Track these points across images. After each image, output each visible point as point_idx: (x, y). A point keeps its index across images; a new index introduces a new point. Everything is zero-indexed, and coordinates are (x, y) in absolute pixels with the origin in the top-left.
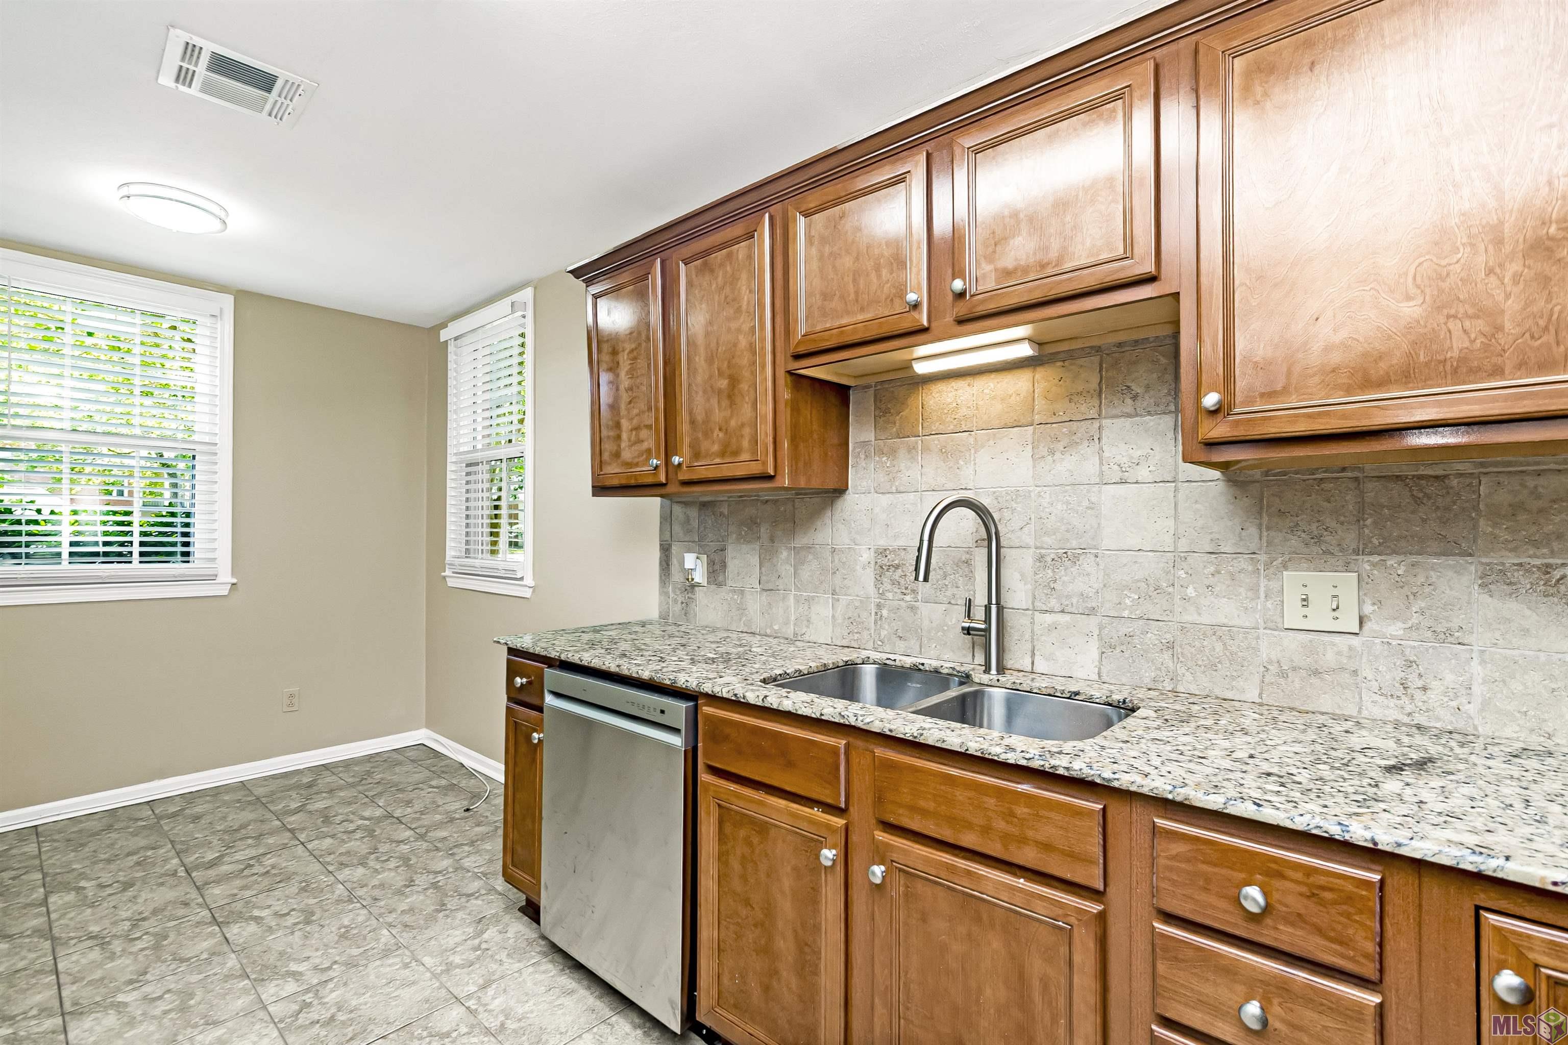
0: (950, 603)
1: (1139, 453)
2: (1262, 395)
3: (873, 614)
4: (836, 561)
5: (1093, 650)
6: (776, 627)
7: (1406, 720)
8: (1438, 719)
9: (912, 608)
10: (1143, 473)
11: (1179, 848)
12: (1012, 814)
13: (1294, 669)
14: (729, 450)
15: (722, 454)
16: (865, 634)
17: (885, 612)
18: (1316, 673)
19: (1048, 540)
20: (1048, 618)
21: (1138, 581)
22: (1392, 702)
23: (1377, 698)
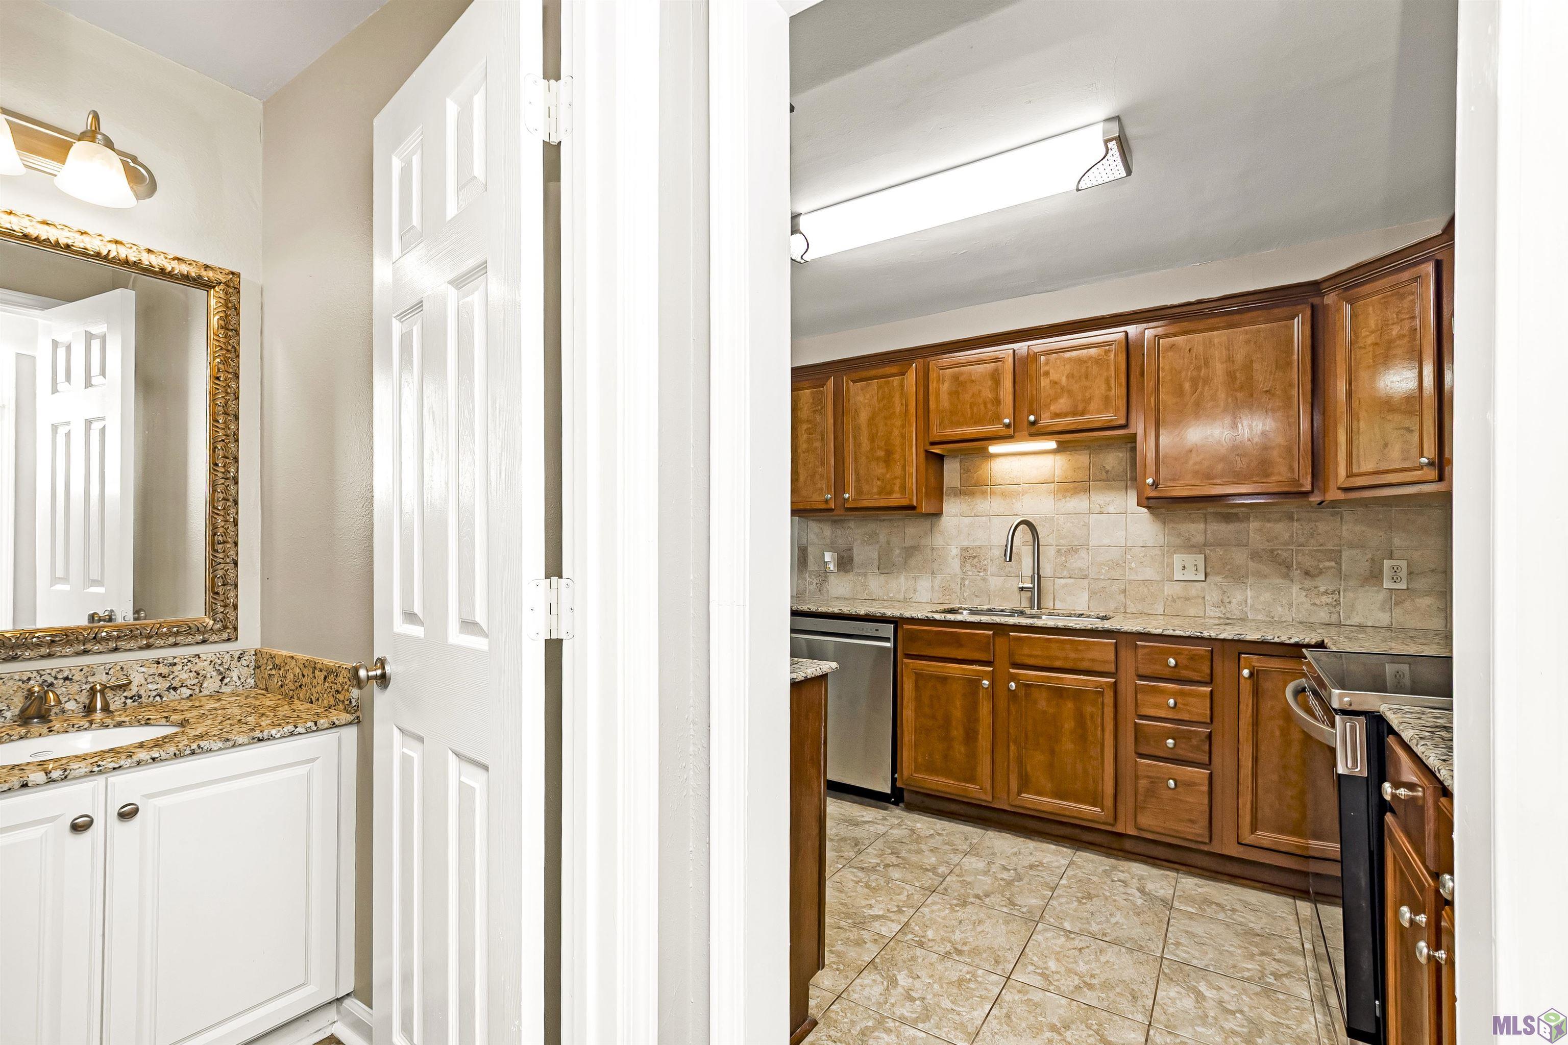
0: (1007, 576)
1: (1109, 499)
2: (1170, 480)
3: (959, 584)
4: (935, 554)
5: (1085, 596)
6: (891, 595)
7: (1223, 616)
8: (1235, 615)
9: (984, 580)
10: (1111, 509)
11: (1146, 651)
12: (1077, 650)
13: (1178, 598)
14: (885, 491)
15: (880, 493)
16: (954, 596)
17: (967, 583)
18: (1188, 599)
19: (1062, 542)
20: (1063, 581)
21: (1108, 561)
22: (1217, 610)
23: (1212, 608)
